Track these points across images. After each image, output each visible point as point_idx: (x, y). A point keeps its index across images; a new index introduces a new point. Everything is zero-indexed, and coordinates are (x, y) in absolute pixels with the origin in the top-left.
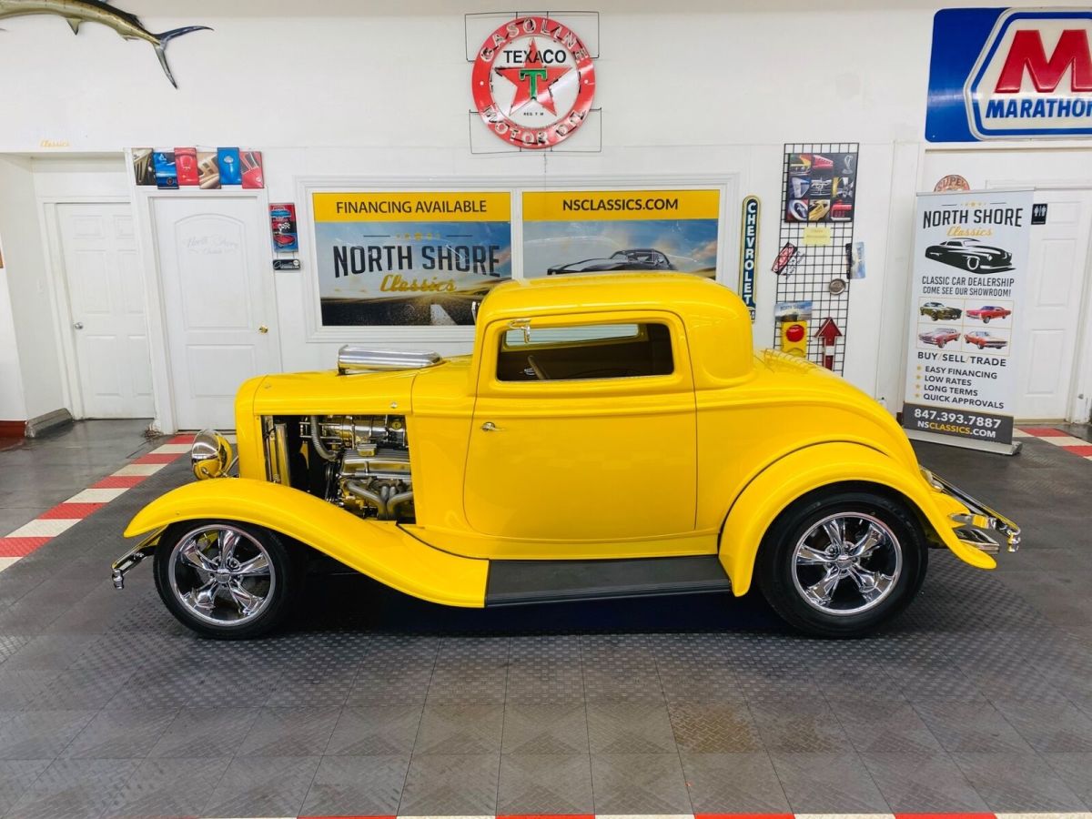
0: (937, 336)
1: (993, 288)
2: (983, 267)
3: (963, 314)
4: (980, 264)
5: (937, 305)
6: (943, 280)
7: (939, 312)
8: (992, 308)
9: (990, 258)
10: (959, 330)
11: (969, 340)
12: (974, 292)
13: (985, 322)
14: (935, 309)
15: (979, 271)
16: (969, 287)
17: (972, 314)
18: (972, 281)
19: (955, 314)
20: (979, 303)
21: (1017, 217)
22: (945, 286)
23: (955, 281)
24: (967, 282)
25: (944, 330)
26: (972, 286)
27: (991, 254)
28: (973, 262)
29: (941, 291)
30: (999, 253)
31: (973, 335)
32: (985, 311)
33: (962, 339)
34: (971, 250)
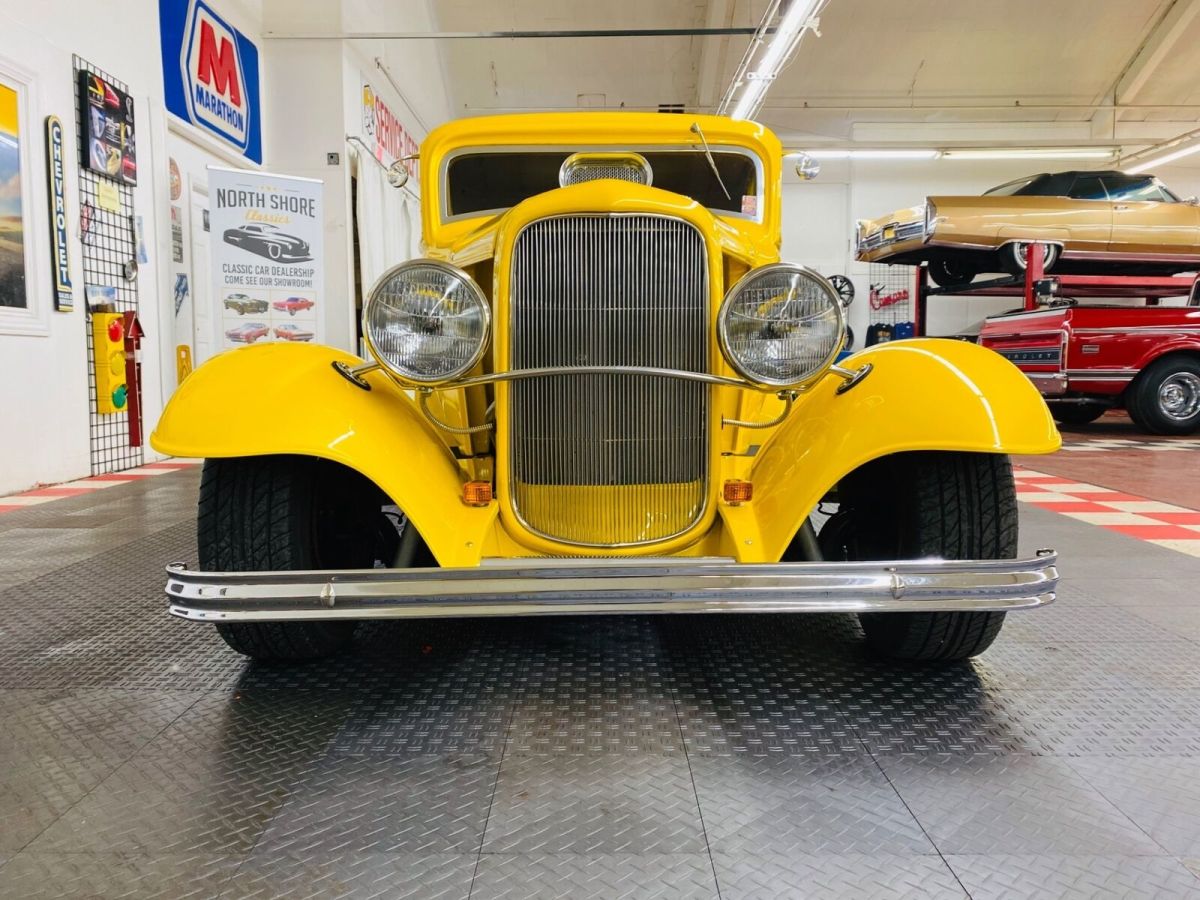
0: (245, 332)
1: (296, 278)
2: (284, 256)
3: (271, 307)
4: (282, 253)
5: (242, 296)
6: (248, 269)
7: (245, 305)
8: (296, 300)
9: (290, 247)
10: (268, 325)
11: (279, 335)
12: (279, 283)
13: (292, 314)
14: (240, 301)
15: (281, 260)
16: (273, 277)
17: (279, 306)
18: (276, 271)
19: (261, 306)
20: (284, 294)
21: (311, 208)
22: (250, 276)
23: (259, 270)
24: (270, 271)
25: (252, 325)
26: (277, 276)
27: (291, 243)
28: (275, 252)
29: (245, 281)
30: (297, 242)
31: (282, 329)
32: (290, 303)
33: (271, 335)
34: (271, 237)
